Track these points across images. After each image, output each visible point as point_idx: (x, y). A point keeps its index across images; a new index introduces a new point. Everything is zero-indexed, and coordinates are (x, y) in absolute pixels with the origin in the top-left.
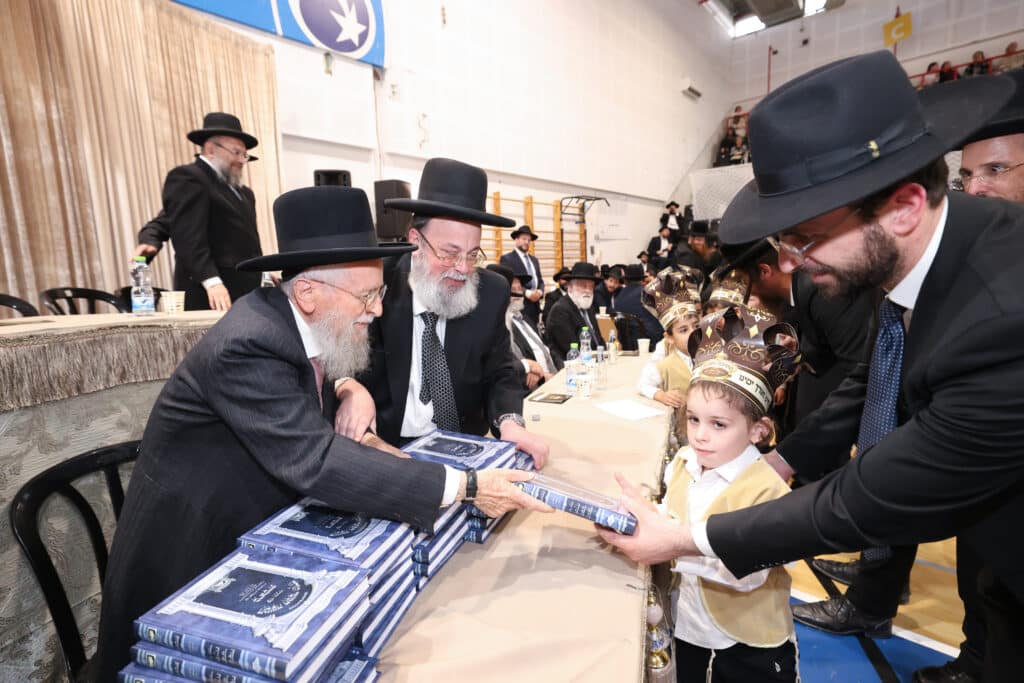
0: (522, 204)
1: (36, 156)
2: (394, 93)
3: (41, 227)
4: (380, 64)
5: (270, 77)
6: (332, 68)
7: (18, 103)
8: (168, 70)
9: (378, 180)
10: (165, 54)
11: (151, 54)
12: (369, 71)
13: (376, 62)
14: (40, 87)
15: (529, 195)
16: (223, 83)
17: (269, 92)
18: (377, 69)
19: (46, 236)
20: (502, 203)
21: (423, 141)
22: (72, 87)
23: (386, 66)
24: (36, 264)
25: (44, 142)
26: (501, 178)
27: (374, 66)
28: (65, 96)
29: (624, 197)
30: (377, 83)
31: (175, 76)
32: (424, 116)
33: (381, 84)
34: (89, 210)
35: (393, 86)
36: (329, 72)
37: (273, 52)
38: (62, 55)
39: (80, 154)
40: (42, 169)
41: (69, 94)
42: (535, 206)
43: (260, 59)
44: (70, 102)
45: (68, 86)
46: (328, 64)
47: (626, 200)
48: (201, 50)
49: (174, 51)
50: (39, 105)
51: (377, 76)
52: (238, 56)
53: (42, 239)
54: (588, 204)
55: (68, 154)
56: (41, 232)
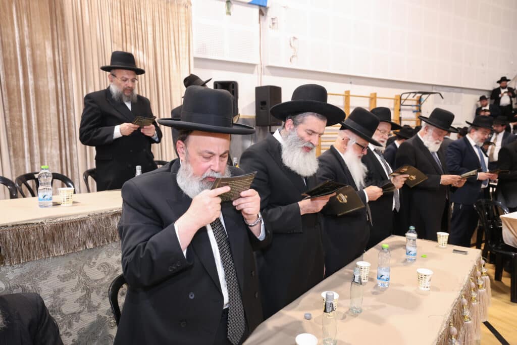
0: (368, 99)
1: (45, 83)
2: (273, 23)
3: (45, 125)
4: (265, 5)
5: (188, 21)
6: (231, 10)
7: (38, 52)
8: (124, 24)
9: (257, 86)
10: (123, 14)
11: (114, 15)
12: (256, 10)
13: (261, 4)
14: (51, 42)
15: (374, 92)
16: (157, 28)
17: (186, 31)
18: (263, 9)
19: (47, 131)
20: (351, 98)
21: (293, 57)
22: (67, 41)
23: (268, 5)
24: (41, 147)
25: (50, 74)
26: (352, 80)
27: (260, 6)
28: (63, 46)
29: (459, 90)
30: (262, 18)
31: (128, 27)
32: (295, 38)
33: (265, 19)
34: (72, 114)
35: (272, 19)
36: (229, 13)
37: (191, 5)
38: (63, 21)
39: (70, 80)
40: (49, 91)
41: (66, 44)
42: (378, 100)
43: (182, 9)
44: (66, 50)
45: (65, 39)
46: (228, 8)
47: (461, 92)
48: (145, 9)
49: (128, 11)
50: (49, 52)
51: (262, 13)
52: (167, 10)
53: (44, 132)
54: (424, 97)
55: (63, 81)
56: (45, 129)
